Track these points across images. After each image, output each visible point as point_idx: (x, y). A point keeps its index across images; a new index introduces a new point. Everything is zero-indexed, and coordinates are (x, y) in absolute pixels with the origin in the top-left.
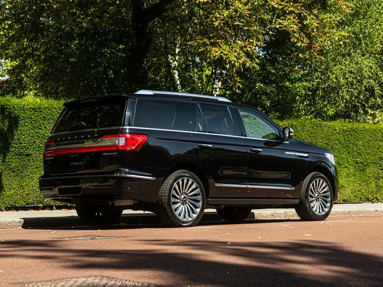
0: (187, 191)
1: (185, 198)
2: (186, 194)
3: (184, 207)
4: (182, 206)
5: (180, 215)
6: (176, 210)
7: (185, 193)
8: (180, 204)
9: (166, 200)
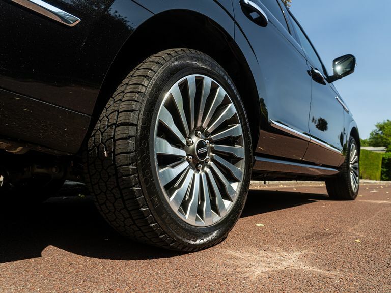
0: (209, 125)
1: (201, 145)
2: (206, 135)
3: (197, 176)
4: (191, 172)
5: (184, 206)
6: (171, 187)
7: (201, 129)
8: (185, 165)
9: (131, 143)
